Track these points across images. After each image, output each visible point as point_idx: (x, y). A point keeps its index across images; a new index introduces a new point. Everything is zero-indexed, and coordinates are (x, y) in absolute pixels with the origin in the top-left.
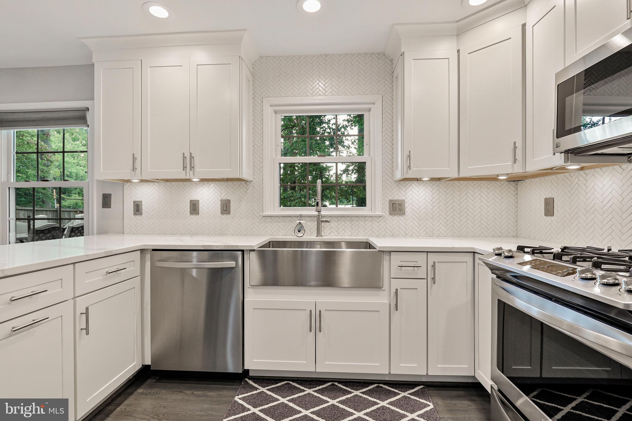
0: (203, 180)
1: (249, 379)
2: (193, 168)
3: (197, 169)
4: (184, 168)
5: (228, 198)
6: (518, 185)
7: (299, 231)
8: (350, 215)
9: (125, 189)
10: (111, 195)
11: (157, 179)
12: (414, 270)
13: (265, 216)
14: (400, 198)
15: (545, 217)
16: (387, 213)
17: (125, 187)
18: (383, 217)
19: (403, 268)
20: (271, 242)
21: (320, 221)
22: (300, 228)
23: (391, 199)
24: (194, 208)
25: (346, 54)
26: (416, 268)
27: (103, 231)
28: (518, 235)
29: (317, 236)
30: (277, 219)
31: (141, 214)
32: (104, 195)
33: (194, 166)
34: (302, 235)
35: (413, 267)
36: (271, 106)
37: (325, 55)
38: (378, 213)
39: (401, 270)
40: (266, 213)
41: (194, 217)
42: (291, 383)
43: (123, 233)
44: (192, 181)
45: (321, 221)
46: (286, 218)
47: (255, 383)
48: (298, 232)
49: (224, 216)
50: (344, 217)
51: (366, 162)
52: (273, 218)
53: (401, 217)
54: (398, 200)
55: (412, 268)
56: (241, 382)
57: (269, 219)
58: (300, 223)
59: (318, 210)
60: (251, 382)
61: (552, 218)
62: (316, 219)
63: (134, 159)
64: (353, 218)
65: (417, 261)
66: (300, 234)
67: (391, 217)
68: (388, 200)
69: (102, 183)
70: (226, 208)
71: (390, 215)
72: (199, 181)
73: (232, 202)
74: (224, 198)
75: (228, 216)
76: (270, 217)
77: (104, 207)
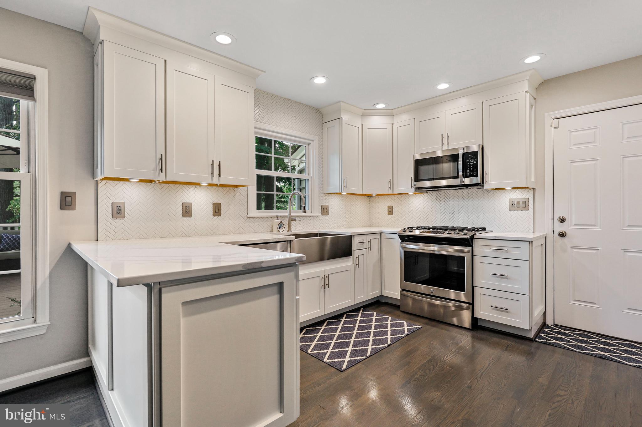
2: (219, 174)
5: (219, 202)
6: (371, 199)
7: (280, 228)
9: (99, 187)
10: (75, 193)
13: (249, 217)
15: (388, 215)
18: (319, 217)
21: (290, 220)
22: (280, 226)
23: (322, 204)
24: (187, 211)
26: (363, 243)
28: (371, 225)
29: (288, 231)
30: (258, 219)
31: (124, 217)
32: (62, 193)
34: (282, 231)
38: (316, 214)
40: (250, 215)
41: (187, 219)
43: (97, 240)
45: (292, 220)
49: (216, 217)
51: (308, 179)
53: (327, 217)
54: (326, 206)
55: (361, 244)
57: (252, 219)
58: (281, 222)
61: (392, 215)
64: (304, 218)
68: (321, 206)
70: (217, 210)
71: (322, 215)
73: (222, 205)
74: (216, 202)
75: (219, 217)
76: (253, 217)
77: (62, 208)
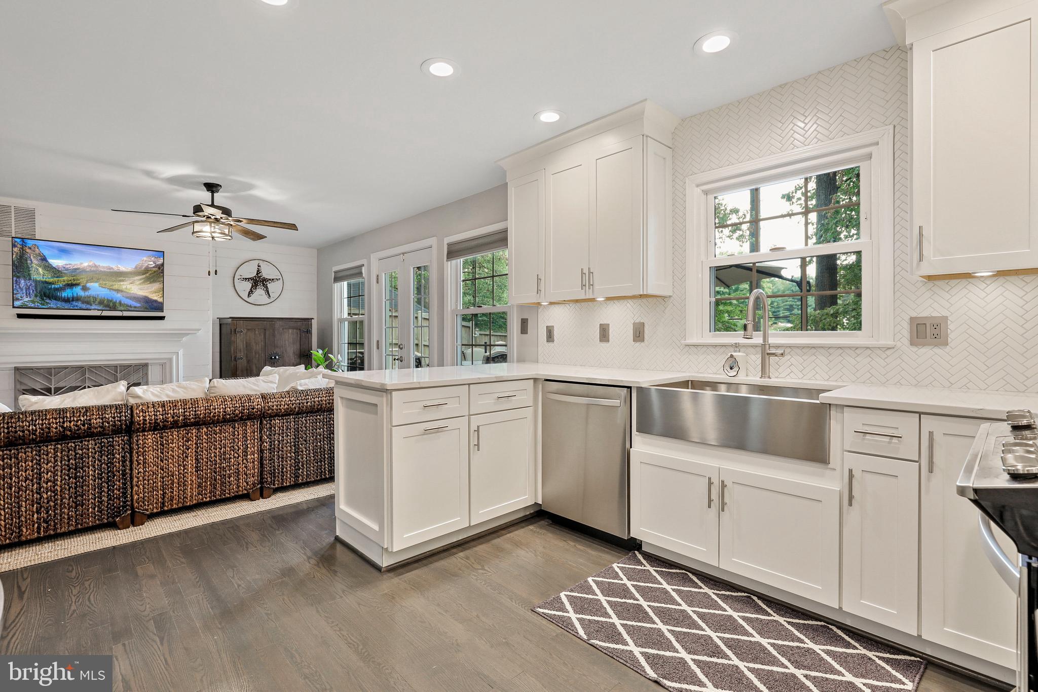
0: (609, 299)
1: (640, 553)
2: (592, 285)
3: (596, 287)
4: (583, 286)
5: (642, 321)
7: (731, 368)
8: (827, 344)
9: (538, 313)
10: (527, 319)
11: (564, 301)
12: (890, 443)
13: (688, 345)
14: (935, 314)
16: (906, 341)
17: (539, 311)
18: (895, 349)
19: (868, 437)
20: (690, 382)
21: (766, 353)
22: (733, 364)
23: (914, 315)
24: (604, 333)
25: (820, 72)
26: (895, 440)
27: (521, 360)
29: (762, 377)
30: (705, 349)
31: (553, 341)
32: (522, 319)
33: (593, 283)
34: (735, 373)
35: (889, 437)
36: (698, 186)
37: (780, 87)
38: (883, 342)
39: (864, 439)
40: (690, 341)
41: (604, 345)
42: (690, 575)
43: (538, 362)
44: (596, 301)
45: (768, 354)
46: (717, 348)
47: (644, 559)
48: (729, 369)
49: (638, 344)
50: (814, 347)
51: (861, 251)
52: (699, 348)
53: (937, 350)
54: (932, 317)
55: (887, 439)
56: (628, 554)
57: (693, 349)
58: (732, 356)
59: (747, 337)
60: (640, 557)
62: (759, 349)
63: (539, 279)
64: (831, 351)
65: (898, 428)
66: (733, 373)
67: (914, 349)
68: (907, 318)
69: (521, 307)
70: (639, 334)
71: (911, 345)
72: (605, 300)
73: (646, 325)
74: (637, 321)
75: (642, 344)
76: (696, 346)
77: (522, 333)
